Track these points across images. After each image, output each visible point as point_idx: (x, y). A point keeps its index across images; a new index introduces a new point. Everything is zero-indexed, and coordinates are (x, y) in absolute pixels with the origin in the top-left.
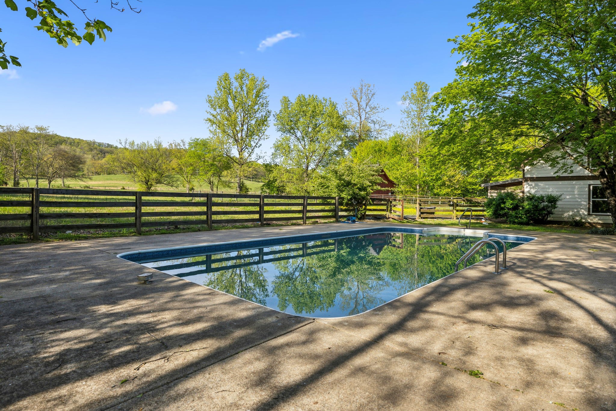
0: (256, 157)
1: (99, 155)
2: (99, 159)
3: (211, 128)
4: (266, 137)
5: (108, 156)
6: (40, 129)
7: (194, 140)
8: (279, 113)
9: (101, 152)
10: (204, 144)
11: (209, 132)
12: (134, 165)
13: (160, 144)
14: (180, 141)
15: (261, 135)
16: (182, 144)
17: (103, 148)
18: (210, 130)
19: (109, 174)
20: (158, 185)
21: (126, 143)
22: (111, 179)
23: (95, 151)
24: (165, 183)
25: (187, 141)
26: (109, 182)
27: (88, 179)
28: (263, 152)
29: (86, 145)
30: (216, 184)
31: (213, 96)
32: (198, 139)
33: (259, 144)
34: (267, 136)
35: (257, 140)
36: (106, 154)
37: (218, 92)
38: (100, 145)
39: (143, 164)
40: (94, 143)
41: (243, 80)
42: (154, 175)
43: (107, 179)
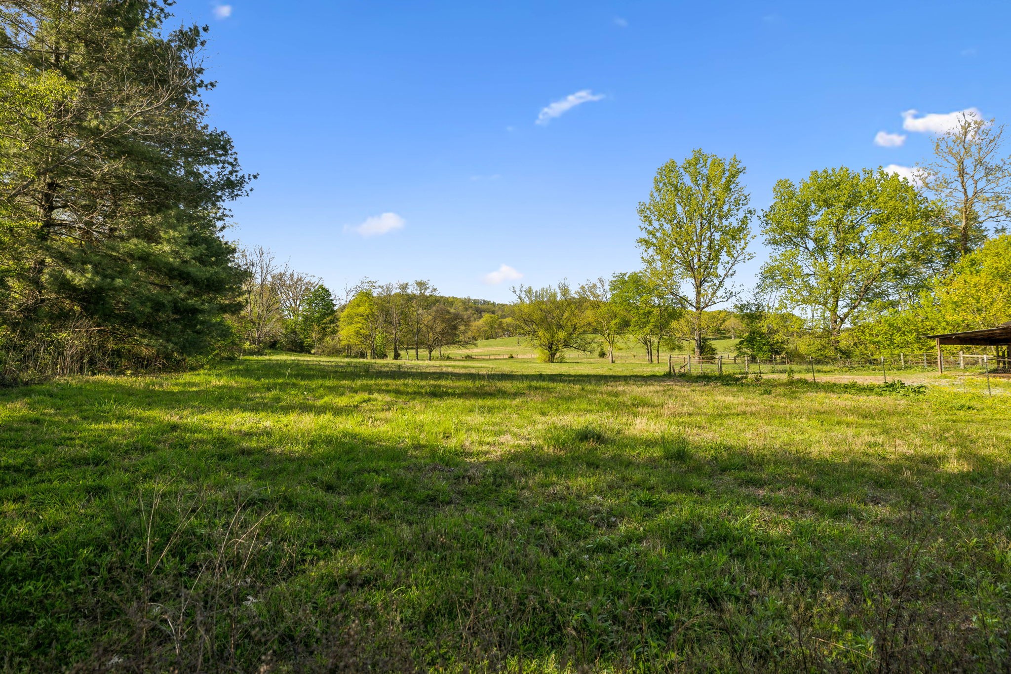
0: (725, 295)
1: (475, 316)
2: (475, 320)
3: (645, 255)
4: (747, 257)
5: (486, 317)
6: (421, 285)
7: (619, 276)
8: (768, 211)
9: (477, 311)
10: (636, 281)
11: (641, 260)
12: (533, 322)
13: (567, 287)
14: (595, 281)
15: (735, 255)
16: (599, 285)
17: (479, 306)
18: (642, 258)
19: (488, 339)
20: (566, 349)
21: (521, 291)
22: (491, 346)
23: (471, 311)
24: (575, 346)
25: (608, 278)
26: (489, 349)
27: (473, 346)
28: (737, 284)
29: (460, 304)
30: (656, 344)
31: (647, 202)
32: (625, 274)
33: (731, 272)
34: (749, 255)
35: (730, 265)
36: (483, 314)
37: (656, 194)
38: (476, 302)
39: (543, 320)
40: (469, 300)
41: (698, 167)
42: (561, 335)
43: (486, 346)
